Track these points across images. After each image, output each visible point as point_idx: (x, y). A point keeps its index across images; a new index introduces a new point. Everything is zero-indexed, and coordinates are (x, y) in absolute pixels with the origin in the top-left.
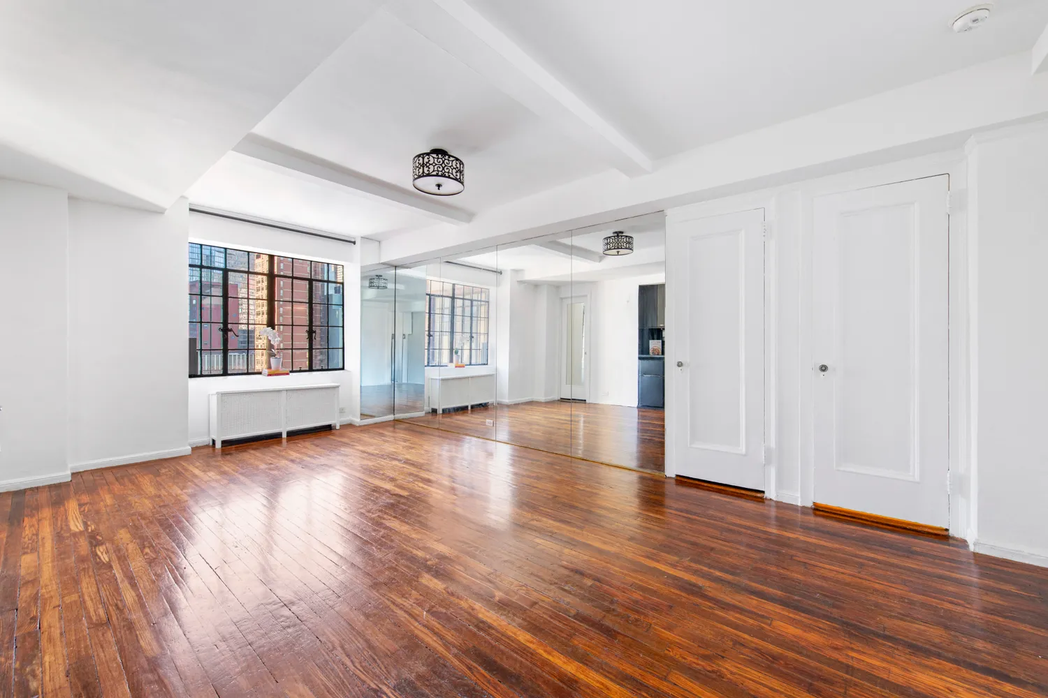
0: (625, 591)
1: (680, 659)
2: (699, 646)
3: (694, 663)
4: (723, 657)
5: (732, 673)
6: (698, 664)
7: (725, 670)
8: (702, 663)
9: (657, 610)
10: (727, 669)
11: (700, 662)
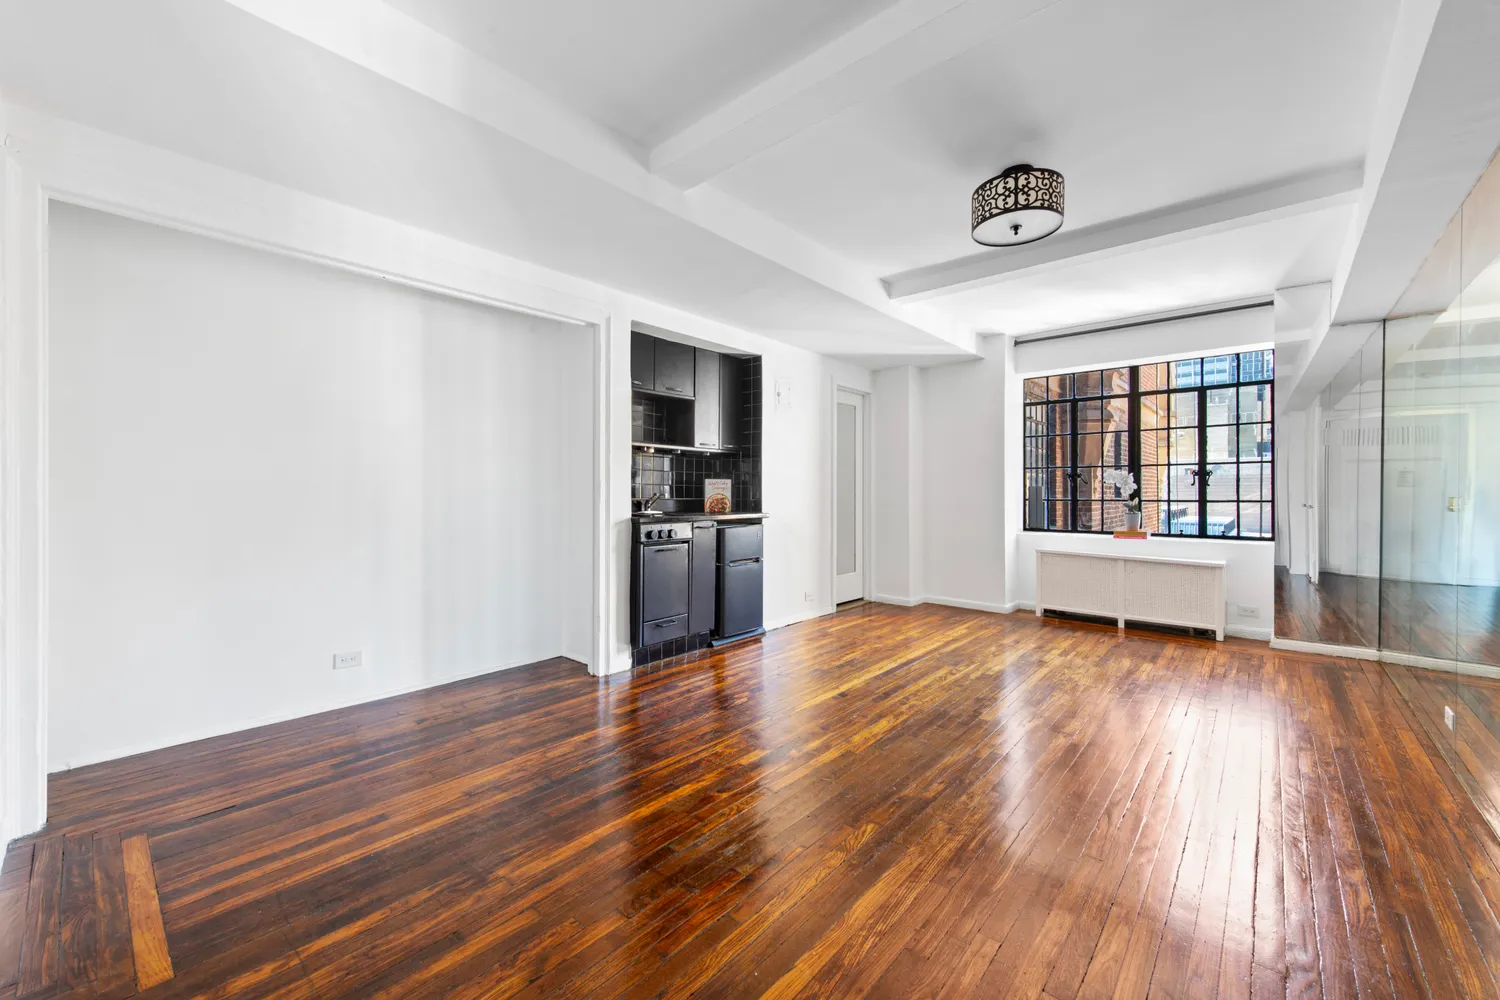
0: (713, 908)
1: (554, 930)
2: (565, 961)
3: (539, 944)
4: (532, 982)
5: (501, 979)
6: (535, 947)
7: (510, 973)
8: (534, 952)
9: (659, 933)
10: (510, 976)
11: (538, 949)
